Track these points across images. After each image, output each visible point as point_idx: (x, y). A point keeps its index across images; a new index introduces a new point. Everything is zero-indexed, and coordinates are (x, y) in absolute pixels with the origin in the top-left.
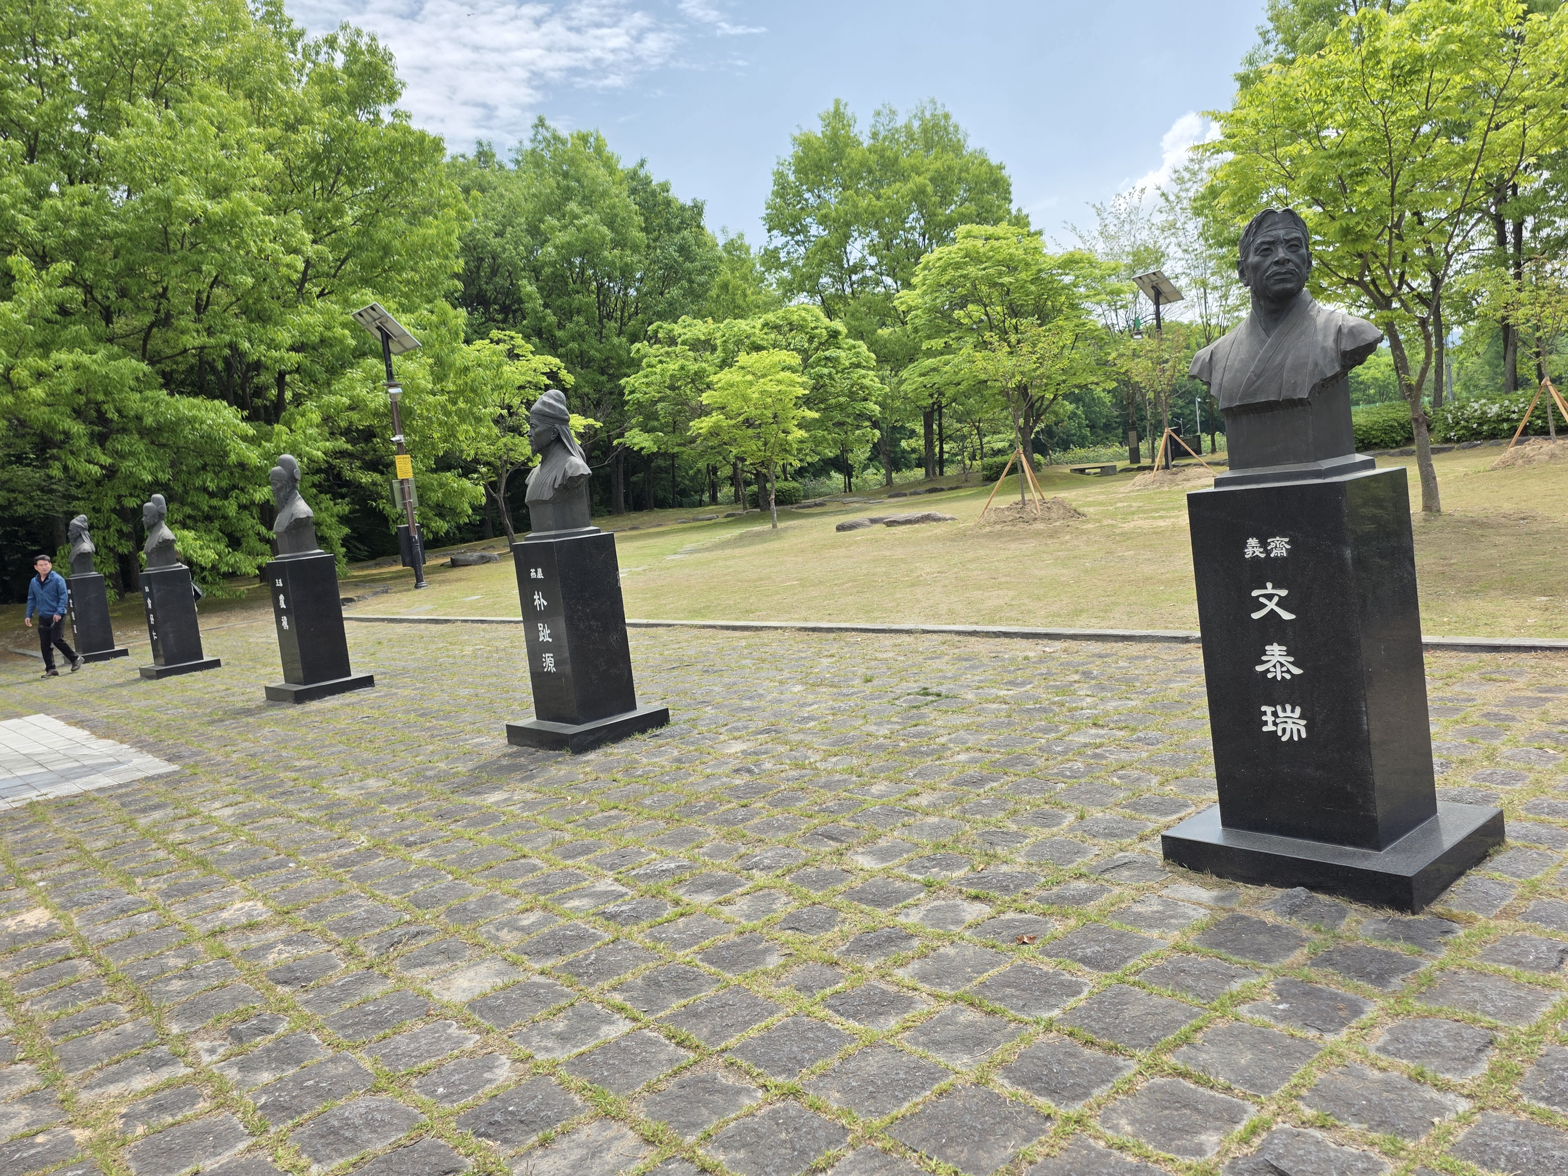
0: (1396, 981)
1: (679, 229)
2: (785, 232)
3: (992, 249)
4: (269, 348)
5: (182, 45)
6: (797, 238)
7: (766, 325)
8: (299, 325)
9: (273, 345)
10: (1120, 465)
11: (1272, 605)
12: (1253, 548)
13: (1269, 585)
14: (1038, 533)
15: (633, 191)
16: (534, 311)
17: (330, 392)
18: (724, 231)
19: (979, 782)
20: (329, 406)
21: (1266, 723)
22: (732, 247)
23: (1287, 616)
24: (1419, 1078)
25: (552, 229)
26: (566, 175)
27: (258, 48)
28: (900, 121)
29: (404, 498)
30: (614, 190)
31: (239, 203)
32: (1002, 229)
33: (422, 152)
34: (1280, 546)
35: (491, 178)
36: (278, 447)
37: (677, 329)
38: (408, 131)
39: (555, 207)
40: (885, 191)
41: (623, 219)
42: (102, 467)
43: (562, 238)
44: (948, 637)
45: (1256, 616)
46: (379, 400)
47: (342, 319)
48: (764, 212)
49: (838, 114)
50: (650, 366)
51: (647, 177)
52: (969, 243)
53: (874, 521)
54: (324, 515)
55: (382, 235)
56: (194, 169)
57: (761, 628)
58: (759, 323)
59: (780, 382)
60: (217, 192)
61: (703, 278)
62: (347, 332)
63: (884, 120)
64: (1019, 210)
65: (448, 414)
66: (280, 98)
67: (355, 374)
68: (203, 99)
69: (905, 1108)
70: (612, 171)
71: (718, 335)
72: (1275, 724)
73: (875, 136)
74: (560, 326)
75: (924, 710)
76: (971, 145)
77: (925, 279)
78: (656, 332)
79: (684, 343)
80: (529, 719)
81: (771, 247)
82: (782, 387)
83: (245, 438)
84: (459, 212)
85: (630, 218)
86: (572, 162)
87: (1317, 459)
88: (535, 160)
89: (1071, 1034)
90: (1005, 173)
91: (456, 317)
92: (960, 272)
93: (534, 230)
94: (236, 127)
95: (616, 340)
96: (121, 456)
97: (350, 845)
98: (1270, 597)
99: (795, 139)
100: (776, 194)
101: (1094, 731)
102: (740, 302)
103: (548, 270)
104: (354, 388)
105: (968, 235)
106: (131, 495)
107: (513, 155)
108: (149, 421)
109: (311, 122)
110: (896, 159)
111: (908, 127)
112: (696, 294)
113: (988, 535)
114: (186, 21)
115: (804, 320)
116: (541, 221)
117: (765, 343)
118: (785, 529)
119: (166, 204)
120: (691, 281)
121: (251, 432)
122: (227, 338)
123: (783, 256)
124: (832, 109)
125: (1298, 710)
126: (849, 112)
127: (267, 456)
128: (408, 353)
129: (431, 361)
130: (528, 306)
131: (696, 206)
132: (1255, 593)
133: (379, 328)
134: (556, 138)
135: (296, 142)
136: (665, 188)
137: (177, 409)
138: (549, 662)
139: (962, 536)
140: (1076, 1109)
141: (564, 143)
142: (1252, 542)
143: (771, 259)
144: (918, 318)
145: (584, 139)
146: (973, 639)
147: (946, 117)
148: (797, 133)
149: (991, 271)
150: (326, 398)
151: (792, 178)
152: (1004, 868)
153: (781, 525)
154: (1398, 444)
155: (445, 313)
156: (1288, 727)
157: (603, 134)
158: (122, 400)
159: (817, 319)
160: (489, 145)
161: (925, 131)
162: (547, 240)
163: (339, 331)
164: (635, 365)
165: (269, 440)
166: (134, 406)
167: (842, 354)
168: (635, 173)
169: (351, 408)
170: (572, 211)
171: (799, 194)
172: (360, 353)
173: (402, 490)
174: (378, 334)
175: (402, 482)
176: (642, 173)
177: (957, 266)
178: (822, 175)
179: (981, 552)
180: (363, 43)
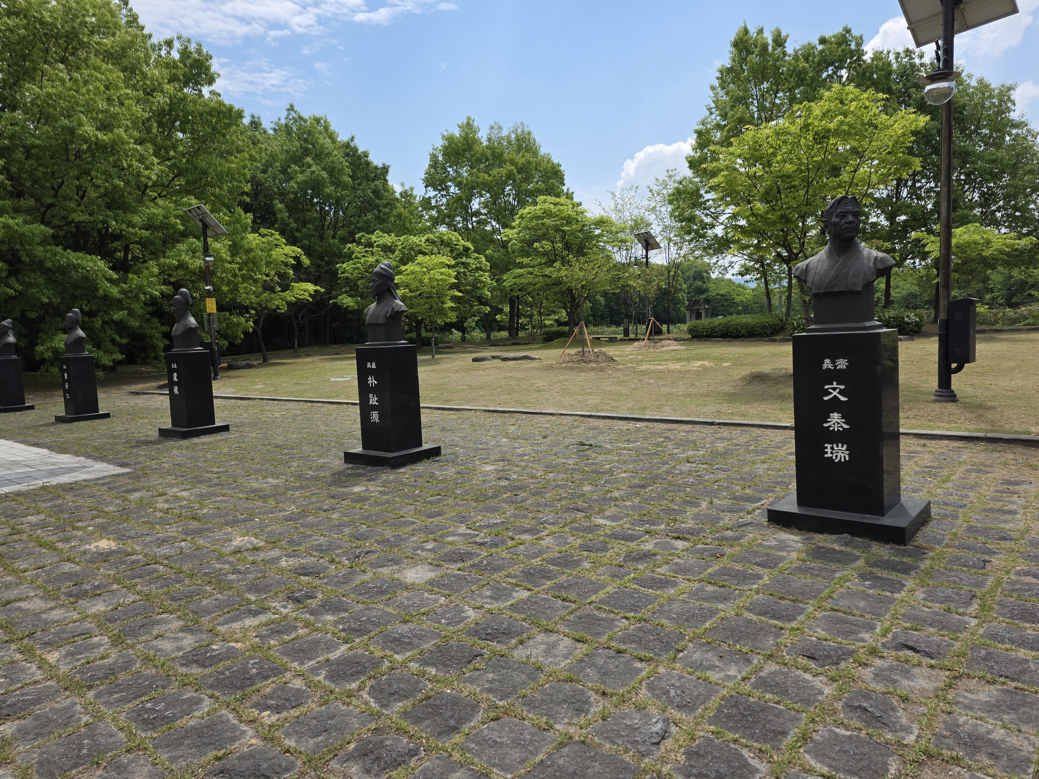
0: (913, 573)
1: (373, 180)
2: (435, 189)
3: (559, 211)
4: (128, 226)
5: (84, 34)
6: (442, 193)
7: (427, 240)
8: (148, 214)
9: (131, 224)
10: (619, 337)
11: (835, 393)
12: (827, 364)
13: (835, 383)
14: (593, 369)
15: (347, 155)
16: (282, 219)
17: (164, 257)
18: (402, 185)
19: (644, 486)
20: (164, 265)
21: (827, 453)
22: (405, 194)
23: (843, 399)
24: (949, 610)
25: (296, 172)
26: (306, 140)
27: (132, 42)
28: (505, 133)
29: (209, 324)
30: (335, 152)
31: (119, 136)
32: (563, 200)
33: (230, 117)
34: (842, 364)
35: (259, 137)
36: (130, 287)
37: (373, 238)
38: (221, 103)
39: (297, 159)
40: (494, 172)
41: (339, 170)
42: (16, 291)
43: (301, 178)
44: (577, 418)
45: (826, 398)
46: (197, 263)
47: (175, 213)
48: (423, 176)
49: (468, 124)
50: (356, 258)
51: (355, 148)
52: (546, 206)
53: (494, 357)
54: (154, 331)
55: (202, 164)
56: (89, 110)
57: (461, 410)
58: (423, 239)
59: (442, 274)
60: (104, 127)
61: (387, 210)
62: (178, 221)
63: (494, 131)
64: (568, 189)
65: (235, 276)
66: (143, 73)
67: (182, 247)
68: (97, 69)
69: (707, 625)
70: (334, 141)
71: (399, 243)
72: (832, 453)
73: (489, 140)
74: (298, 230)
75: (586, 452)
76: (543, 151)
77: (520, 224)
78: (360, 238)
79: (378, 246)
80: (358, 449)
81: (427, 196)
82: (444, 277)
83: (110, 280)
84: (250, 155)
85: (343, 169)
86: (310, 133)
87: (862, 321)
88: (287, 130)
89: (771, 595)
90: (562, 168)
91: (246, 218)
92: (540, 222)
93: (284, 171)
94: (117, 88)
95: (332, 241)
96: (29, 285)
97: (285, 511)
98: (834, 389)
99: (444, 136)
100: (431, 166)
101: (688, 465)
102: (408, 225)
103: (292, 196)
104: (181, 256)
105: (545, 202)
106: (32, 310)
107: (273, 125)
108: (49, 265)
109: (162, 91)
110: (502, 154)
111: (508, 137)
112: (381, 220)
113: (566, 368)
114: (87, 19)
115: (451, 239)
116: (289, 167)
117: (427, 251)
118: (441, 359)
119: (72, 131)
120: (379, 211)
121: (115, 276)
122: (101, 218)
123: (433, 202)
124: (465, 121)
125: (845, 447)
126: (476, 124)
127: (123, 292)
128: (216, 238)
129: (230, 243)
130: (279, 216)
131: (384, 168)
132: (826, 387)
133: (201, 220)
134: (301, 118)
135: (154, 103)
136: (366, 155)
137: (68, 259)
138: (375, 416)
139: (550, 368)
140: (794, 624)
141: (305, 121)
142: (827, 361)
143: (426, 203)
144: (515, 245)
145: (318, 120)
146: (591, 420)
147: (529, 133)
148: (445, 134)
149: (558, 223)
150: (162, 260)
151: (440, 158)
152: (683, 525)
153: (437, 356)
154: (768, 335)
155: (240, 215)
156: (839, 455)
157: (329, 119)
158: (31, 250)
159: (458, 241)
160: (259, 118)
161: (518, 140)
162: (291, 178)
163: (173, 220)
164: (349, 257)
165: (125, 283)
166: (40, 254)
167: (471, 261)
168: (348, 143)
169: (177, 268)
170: (308, 163)
171: (444, 168)
172: (184, 235)
173: (209, 320)
174: (200, 224)
175: (209, 315)
176: (352, 144)
177: (538, 218)
178: (458, 159)
179: (567, 377)
180: (192, 47)
